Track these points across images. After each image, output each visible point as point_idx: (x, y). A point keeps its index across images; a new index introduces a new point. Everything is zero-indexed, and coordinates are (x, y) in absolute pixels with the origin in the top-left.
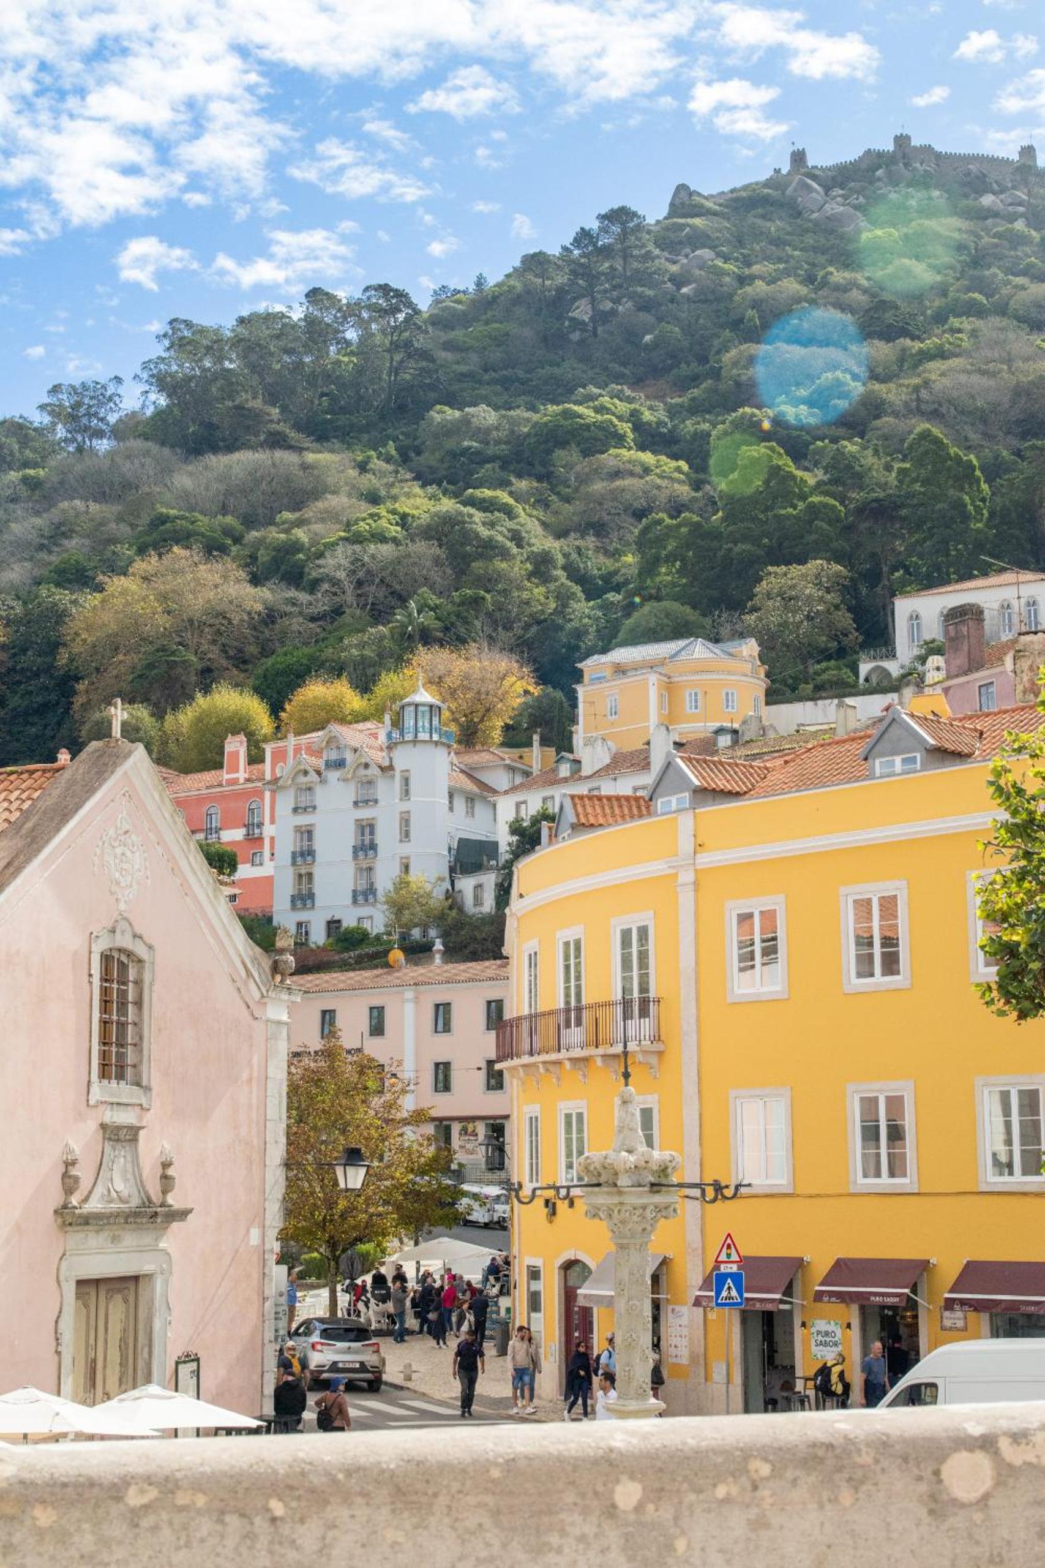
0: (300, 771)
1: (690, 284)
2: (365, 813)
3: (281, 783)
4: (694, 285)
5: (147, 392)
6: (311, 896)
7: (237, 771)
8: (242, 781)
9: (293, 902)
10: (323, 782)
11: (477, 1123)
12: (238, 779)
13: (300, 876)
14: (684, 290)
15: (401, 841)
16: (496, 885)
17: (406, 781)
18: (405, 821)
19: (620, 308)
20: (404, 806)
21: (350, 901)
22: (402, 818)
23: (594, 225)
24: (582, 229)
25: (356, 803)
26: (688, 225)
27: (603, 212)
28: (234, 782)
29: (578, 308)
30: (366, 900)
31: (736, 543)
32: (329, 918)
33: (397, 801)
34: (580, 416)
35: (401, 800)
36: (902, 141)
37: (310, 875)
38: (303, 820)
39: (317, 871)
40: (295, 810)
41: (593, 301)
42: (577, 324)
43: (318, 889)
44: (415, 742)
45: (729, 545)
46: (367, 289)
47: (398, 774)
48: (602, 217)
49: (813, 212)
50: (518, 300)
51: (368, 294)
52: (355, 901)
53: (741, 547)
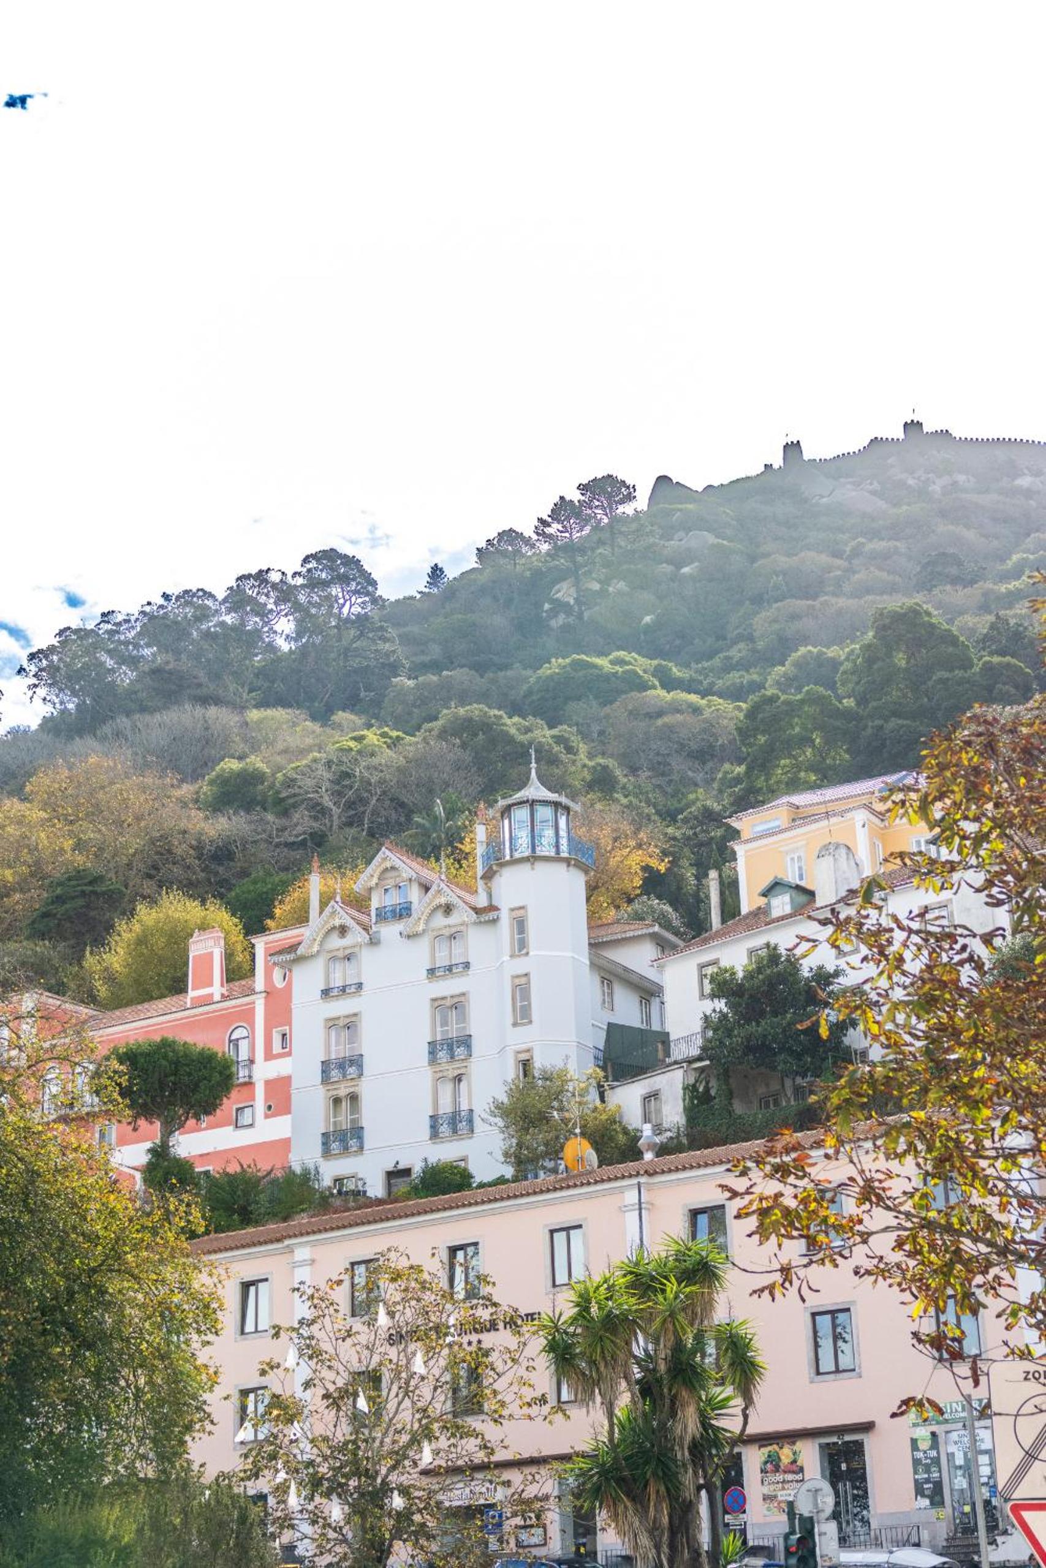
0: (334, 928)
1: (692, 562)
2: (448, 987)
3: (301, 951)
4: (696, 564)
5: (35, 686)
6: (357, 1132)
7: (211, 985)
8: (217, 997)
9: (325, 1144)
10: (374, 942)
11: (799, 1445)
12: (211, 995)
13: (337, 1101)
14: (686, 570)
15: (515, 1024)
16: (685, 1088)
17: (520, 925)
18: (522, 989)
19: (611, 589)
20: (520, 966)
21: (427, 1132)
22: (515, 987)
23: (575, 496)
24: (562, 498)
25: (431, 972)
26: (680, 510)
27: (585, 482)
28: (207, 1001)
29: (559, 591)
30: (455, 1131)
31: (886, 719)
32: (390, 1167)
33: (506, 958)
34: (595, 666)
35: (511, 956)
36: (912, 427)
37: (354, 1098)
38: (340, 1008)
39: (366, 1089)
40: (326, 993)
41: (577, 584)
42: (560, 606)
43: (368, 1118)
44: (533, 858)
45: (878, 722)
46: (306, 560)
47: (505, 916)
48: (583, 488)
49: (823, 497)
50: (483, 591)
51: (310, 566)
52: (435, 1134)
53: (894, 723)
